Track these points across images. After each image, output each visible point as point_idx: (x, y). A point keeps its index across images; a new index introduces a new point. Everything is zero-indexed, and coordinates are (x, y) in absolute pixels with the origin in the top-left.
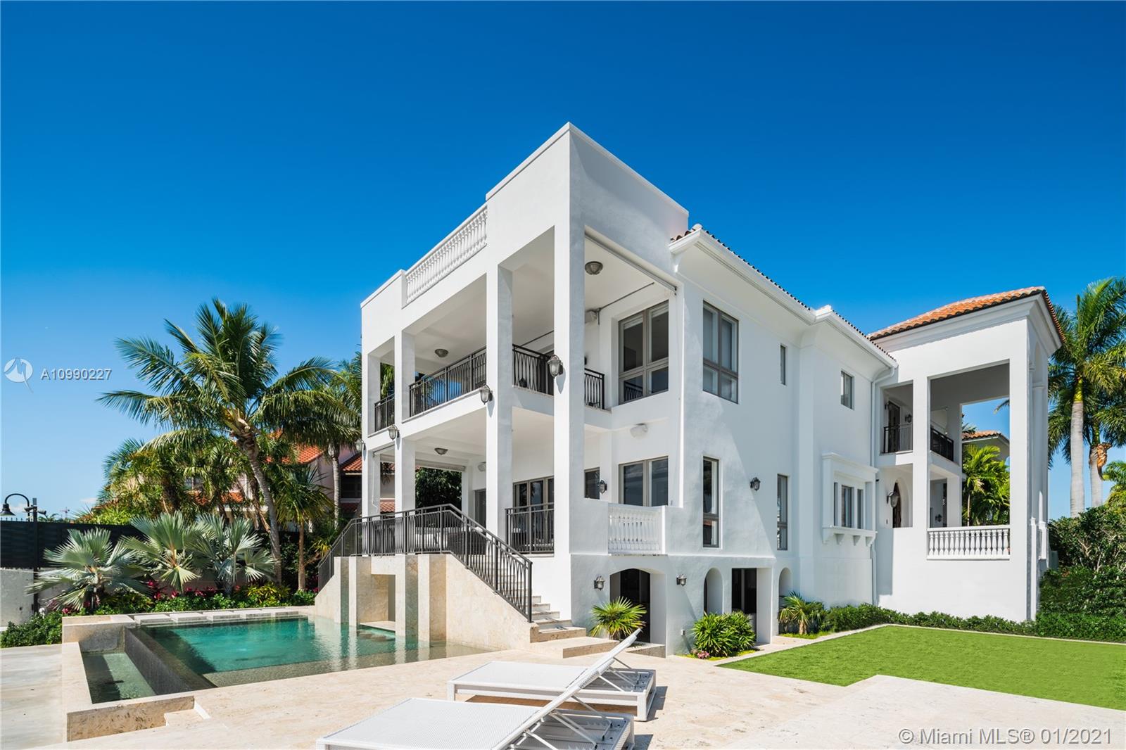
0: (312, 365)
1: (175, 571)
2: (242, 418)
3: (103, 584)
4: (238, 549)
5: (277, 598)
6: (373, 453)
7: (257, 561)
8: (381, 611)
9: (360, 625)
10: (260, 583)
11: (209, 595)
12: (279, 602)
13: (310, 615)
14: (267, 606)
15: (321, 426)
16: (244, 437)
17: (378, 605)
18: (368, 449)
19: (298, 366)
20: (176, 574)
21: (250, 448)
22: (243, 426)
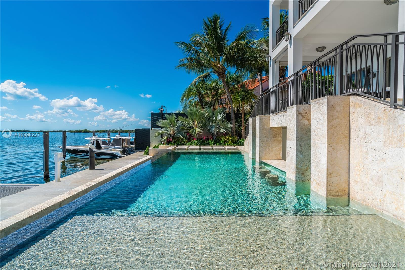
0: (247, 30)
1: (194, 130)
2: (219, 64)
3: (174, 134)
4: (217, 120)
5: (232, 141)
6: (275, 61)
7: (225, 125)
8: (277, 153)
9: (262, 162)
10: (226, 134)
11: (207, 139)
12: (232, 143)
13: (242, 151)
14: (227, 145)
15: (251, 60)
16: (220, 72)
17: (274, 149)
18: (272, 59)
19: (240, 33)
20: (194, 131)
21: (223, 77)
22: (219, 67)
